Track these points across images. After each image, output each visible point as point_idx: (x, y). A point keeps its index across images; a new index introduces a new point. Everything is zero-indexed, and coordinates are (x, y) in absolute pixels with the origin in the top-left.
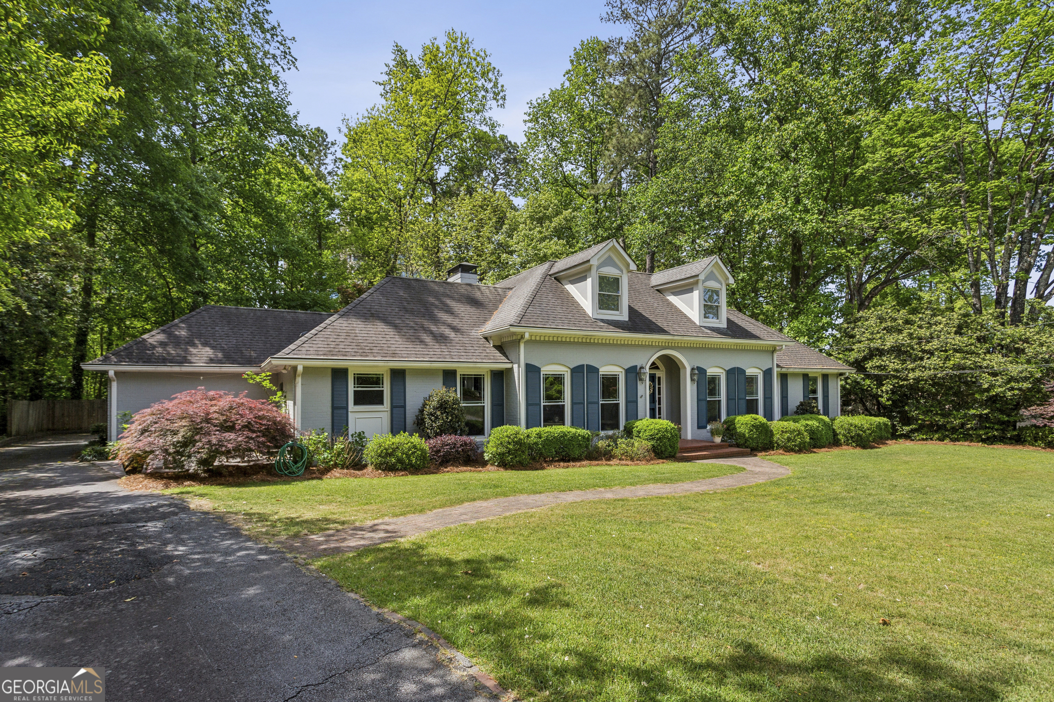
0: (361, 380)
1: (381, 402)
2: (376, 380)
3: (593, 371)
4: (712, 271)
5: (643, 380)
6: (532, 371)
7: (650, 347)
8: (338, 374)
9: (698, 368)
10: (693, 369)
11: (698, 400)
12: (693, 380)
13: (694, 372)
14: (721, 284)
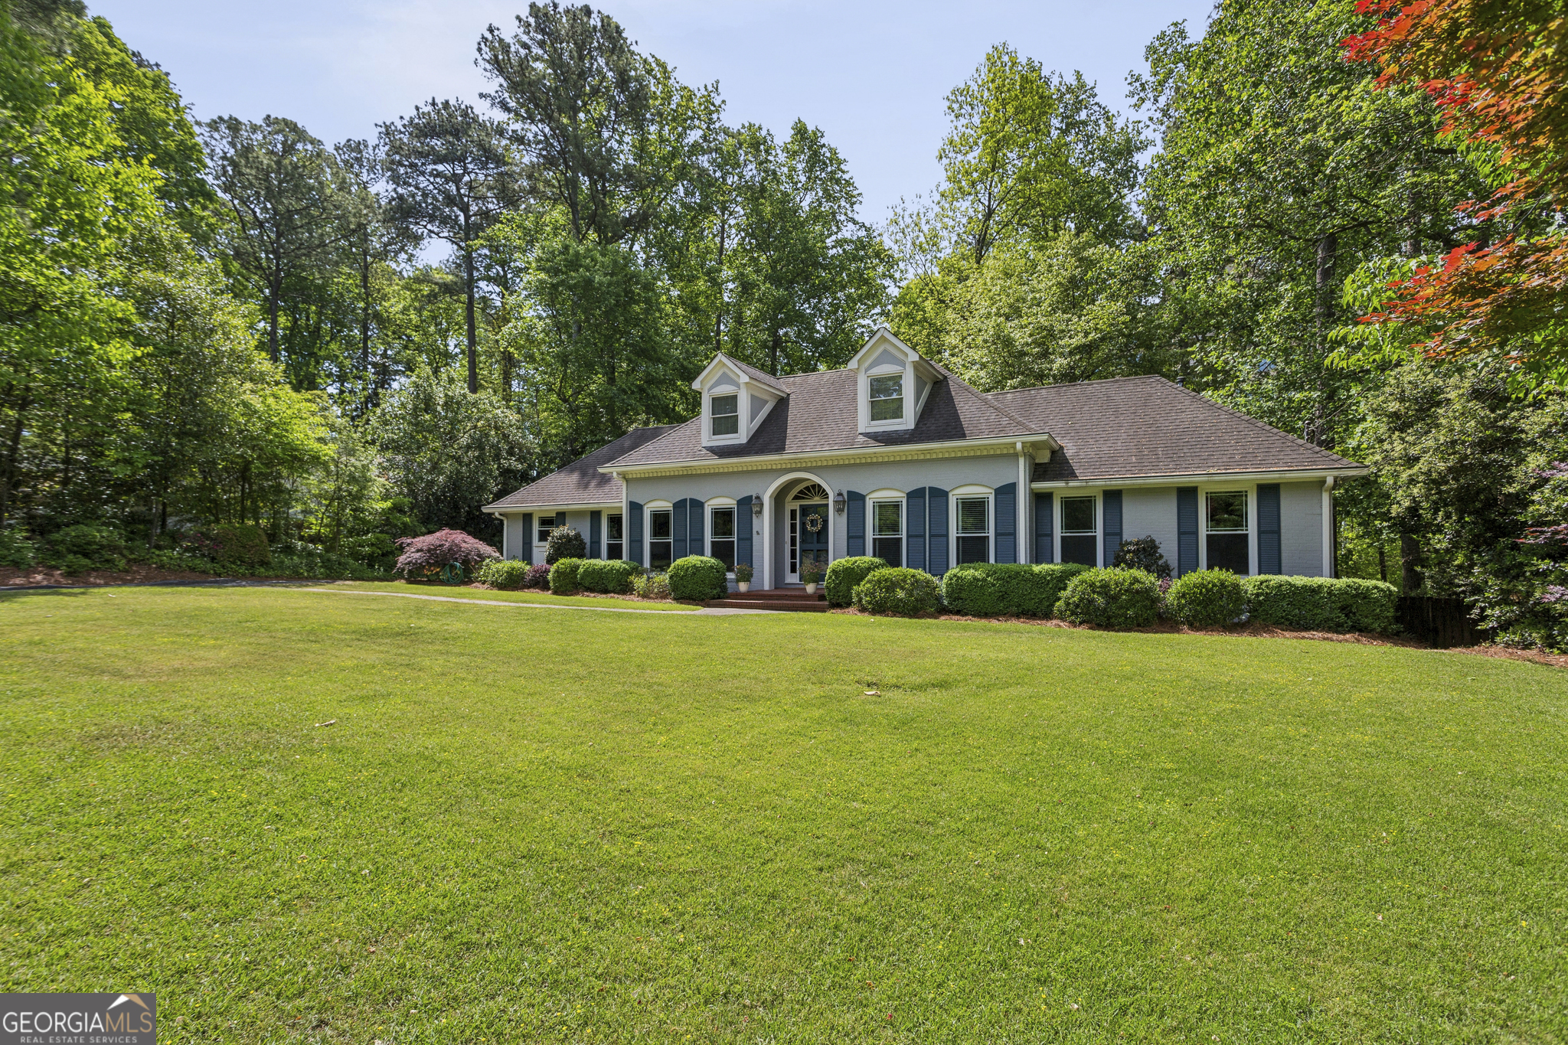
0: (545, 521)
2: (551, 521)
3: (698, 505)
4: (885, 351)
5: (760, 512)
6: (636, 508)
7: (771, 471)
8: (527, 518)
9: (848, 492)
10: (840, 494)
11: (849, 537)
12: (839, 511)
13: (841, 499)
14: (903, 364)
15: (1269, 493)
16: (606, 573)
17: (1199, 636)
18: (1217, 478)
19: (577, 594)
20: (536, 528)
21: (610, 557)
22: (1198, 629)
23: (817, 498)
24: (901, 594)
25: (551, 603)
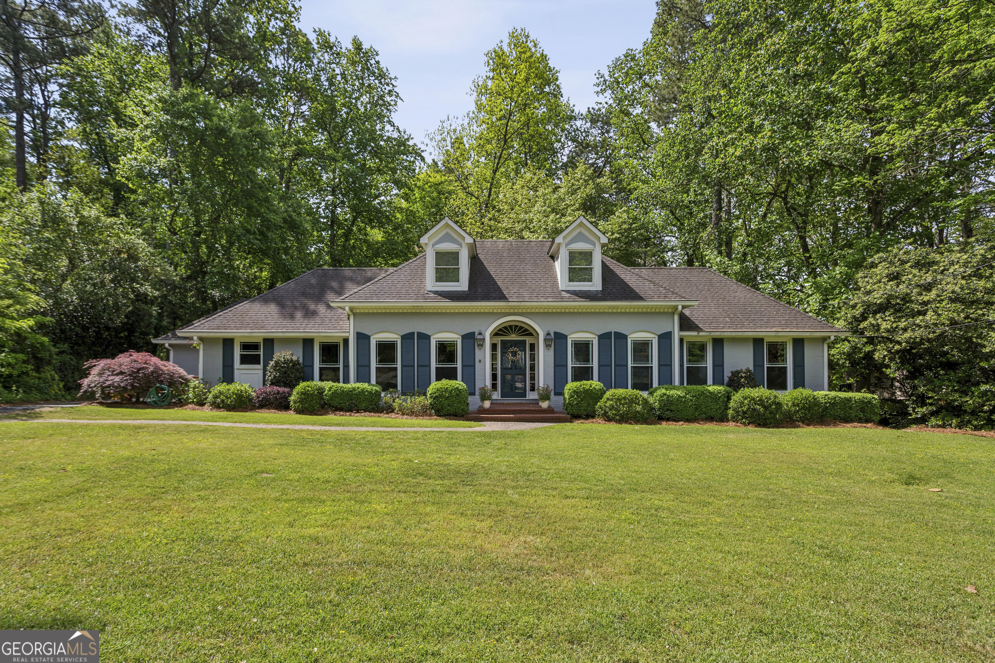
0: (245, 346)
1: (259, 363)
2: (255, 347)
3: (424, 338)
4: (580, 233)
5: (481, 346)
6: (363, 338)
7: (493, 314)
8: (228, 343)
9: (555, 333)
10: (548, 334)
11: (555, 366)
12: (547, 346)
13: (548, 337)
14: (594, 245)
15: (799, 343)
16: (357, 394)
17: (811, 429)
18: (780, 334)
19: (326, 413)
20: (237, 353)
21: (358, 380)
22: (808, 425)
23: (513, 335)
24: (639, 408)
25: (299, 424)
